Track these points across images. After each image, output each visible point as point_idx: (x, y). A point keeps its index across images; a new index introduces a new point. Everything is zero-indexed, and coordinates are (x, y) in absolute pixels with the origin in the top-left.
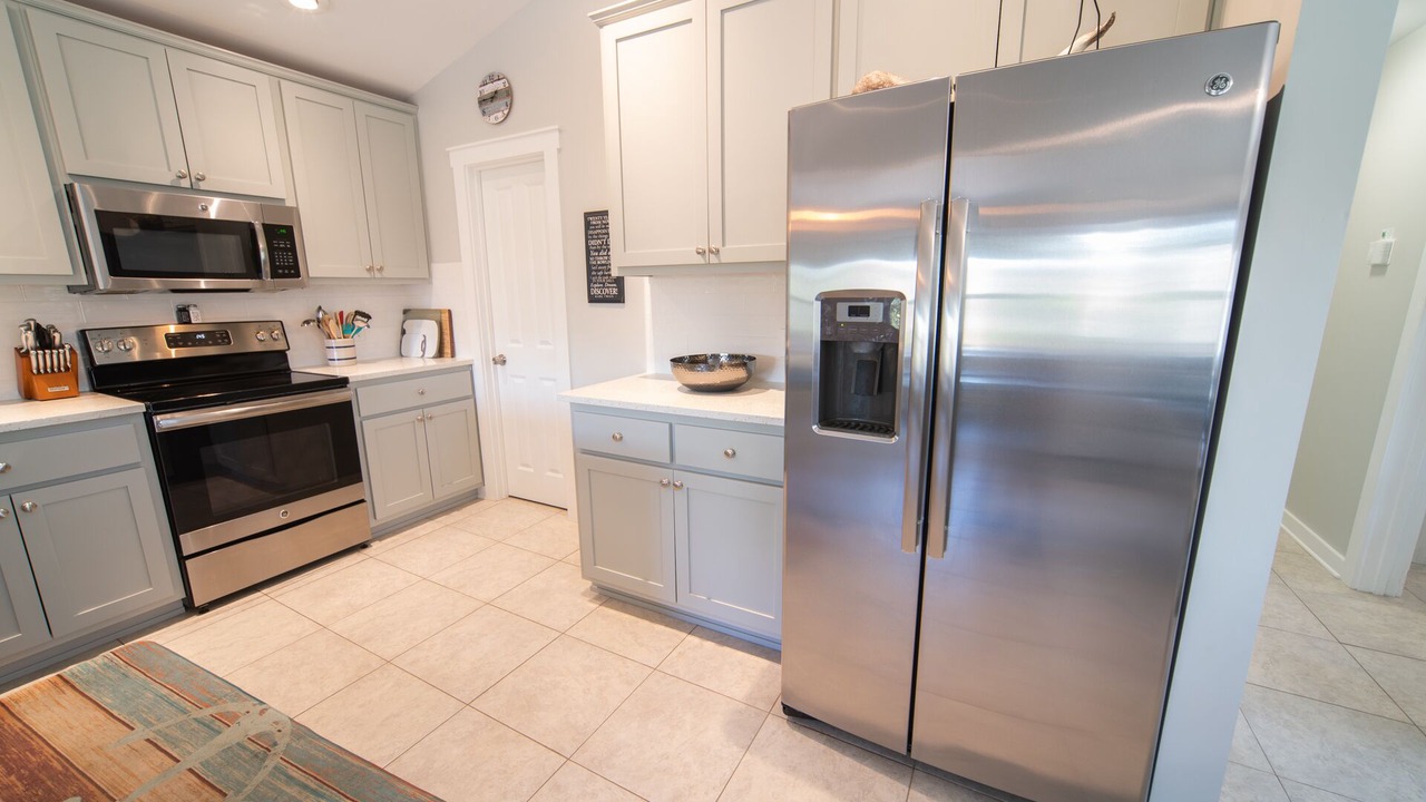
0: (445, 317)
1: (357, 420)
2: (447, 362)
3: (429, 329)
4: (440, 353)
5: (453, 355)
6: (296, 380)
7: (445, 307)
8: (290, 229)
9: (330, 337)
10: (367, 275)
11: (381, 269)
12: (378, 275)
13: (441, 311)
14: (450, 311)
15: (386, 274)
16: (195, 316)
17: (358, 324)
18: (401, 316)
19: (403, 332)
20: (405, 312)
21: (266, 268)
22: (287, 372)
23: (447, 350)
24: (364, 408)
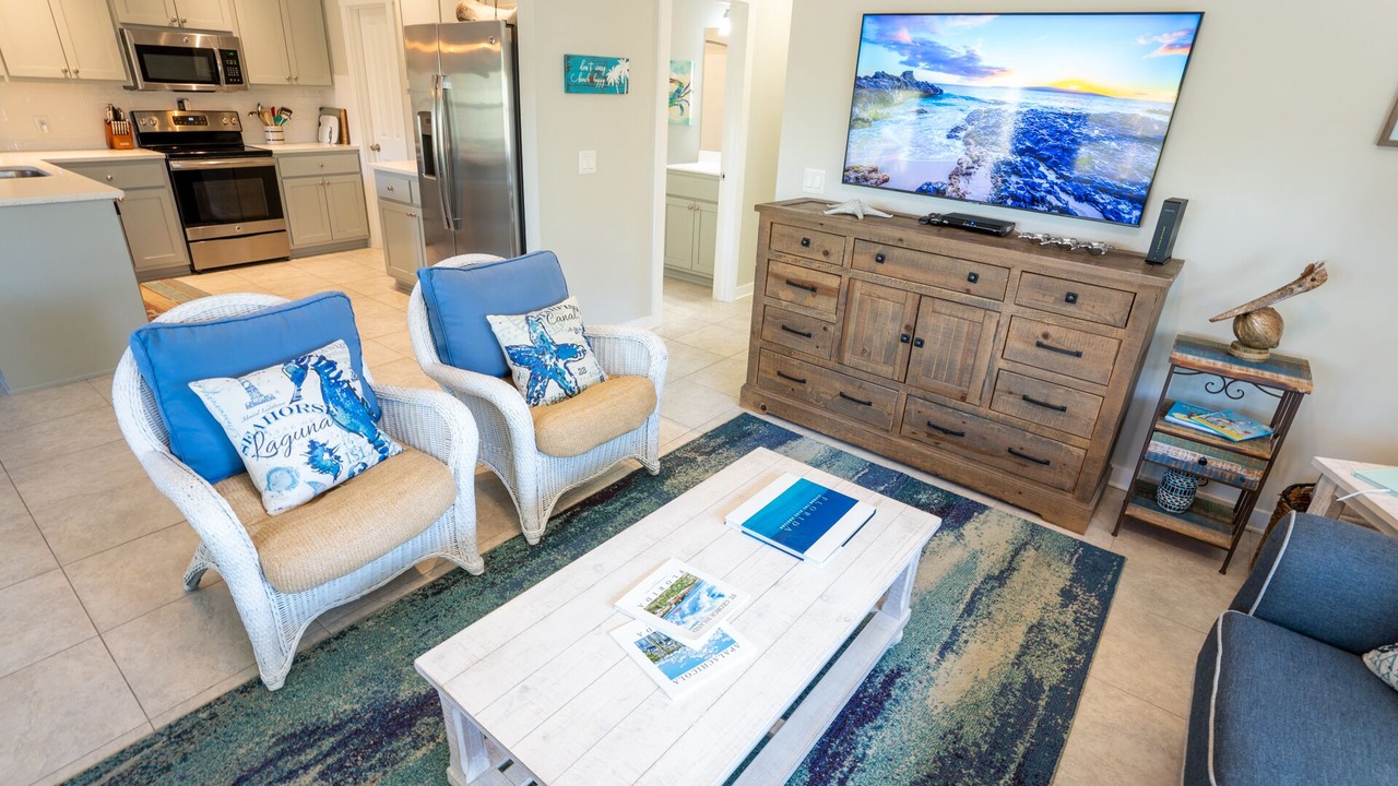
0: (343, 114)
1: (279, 179)
2: (345, 147)
3: (332, 123)
4: (340, 141)
5: (349, 143)
6: (246, 149)
7: (342, 107)
8: (235, 52)
9: (267, 125)
10: (287, 83)
11: (296, 79)
12: (294, 83)
13: (340, 110)
14: (345, 111)
15: (300, 82)
16: (188, 106)
17: (284, 116)
18: (318, 112)
19: (320, 124)
20: (321, 109)
21: (222, 77)
22: (241, 146)
23: (345, 139)
24: (283, 171)
